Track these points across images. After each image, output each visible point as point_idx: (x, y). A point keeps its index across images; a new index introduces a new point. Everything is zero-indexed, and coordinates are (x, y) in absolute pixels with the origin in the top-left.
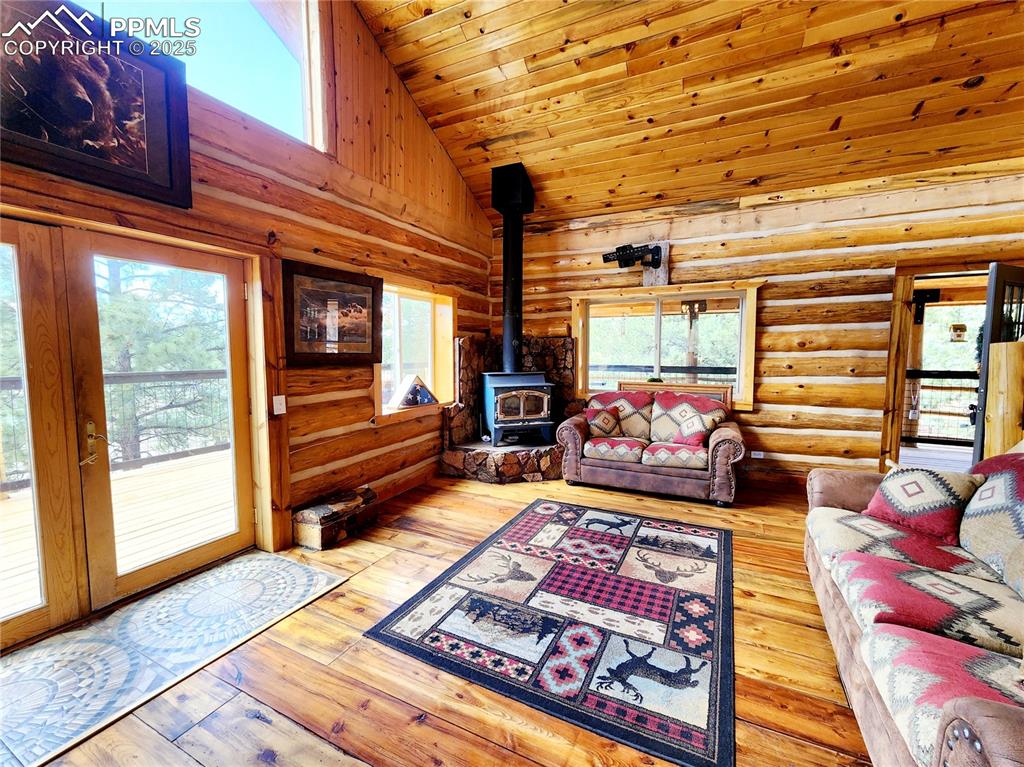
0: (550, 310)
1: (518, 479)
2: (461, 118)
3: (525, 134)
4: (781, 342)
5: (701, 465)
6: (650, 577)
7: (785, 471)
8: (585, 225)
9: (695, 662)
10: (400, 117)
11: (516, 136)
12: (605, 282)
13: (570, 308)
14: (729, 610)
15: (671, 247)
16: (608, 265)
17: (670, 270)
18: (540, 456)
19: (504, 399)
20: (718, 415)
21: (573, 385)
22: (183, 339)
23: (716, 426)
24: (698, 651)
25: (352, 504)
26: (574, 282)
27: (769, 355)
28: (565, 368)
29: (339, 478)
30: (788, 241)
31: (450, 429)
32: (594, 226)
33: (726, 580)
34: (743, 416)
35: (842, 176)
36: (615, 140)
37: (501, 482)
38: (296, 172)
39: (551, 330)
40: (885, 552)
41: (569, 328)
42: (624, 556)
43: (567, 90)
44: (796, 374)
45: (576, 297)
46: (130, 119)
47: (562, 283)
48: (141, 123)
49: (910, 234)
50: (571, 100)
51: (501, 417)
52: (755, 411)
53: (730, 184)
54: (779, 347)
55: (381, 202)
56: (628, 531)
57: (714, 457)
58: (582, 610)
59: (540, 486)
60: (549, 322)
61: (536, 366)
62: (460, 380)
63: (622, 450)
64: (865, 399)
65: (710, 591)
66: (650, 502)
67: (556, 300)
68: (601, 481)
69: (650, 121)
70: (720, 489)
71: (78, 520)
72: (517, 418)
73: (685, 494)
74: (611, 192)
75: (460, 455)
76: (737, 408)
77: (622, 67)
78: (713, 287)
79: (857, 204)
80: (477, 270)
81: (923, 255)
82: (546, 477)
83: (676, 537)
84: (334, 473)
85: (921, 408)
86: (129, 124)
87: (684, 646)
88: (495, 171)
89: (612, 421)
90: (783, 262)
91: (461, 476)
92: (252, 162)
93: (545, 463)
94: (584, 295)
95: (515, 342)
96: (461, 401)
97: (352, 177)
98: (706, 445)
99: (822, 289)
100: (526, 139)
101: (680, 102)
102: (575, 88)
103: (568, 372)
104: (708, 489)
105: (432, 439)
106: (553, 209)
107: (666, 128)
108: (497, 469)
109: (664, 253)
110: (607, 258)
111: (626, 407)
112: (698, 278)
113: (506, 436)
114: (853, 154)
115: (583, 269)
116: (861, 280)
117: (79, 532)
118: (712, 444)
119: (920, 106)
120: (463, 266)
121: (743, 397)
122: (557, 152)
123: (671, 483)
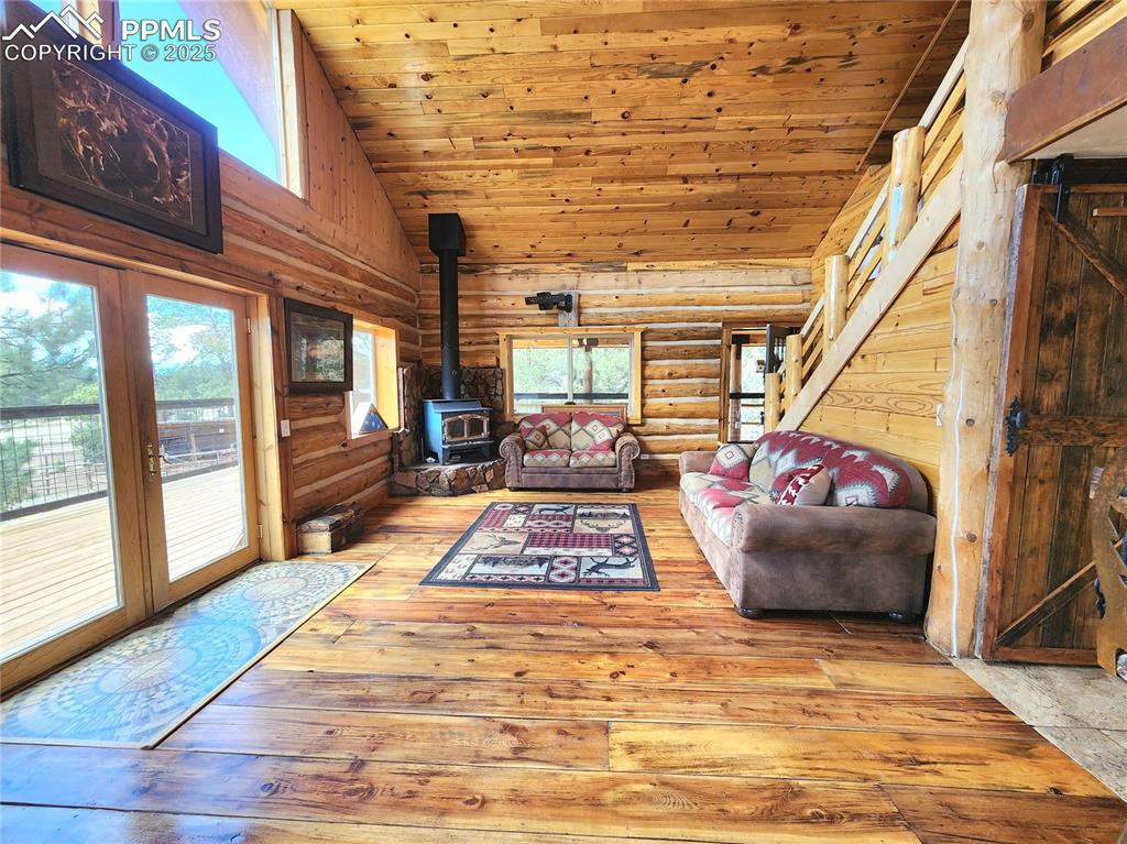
0: (479, 344)
1: (468, 491)
2: (406, 169)
3: (464, 192)
4: (657, 373)
5: (612, 463)
6: (594, 531)
7: (663, 467)
8: (509, 271)
9: (631, 559)
10: (352, 163)
11: (456, 192)
12: (528, 321)
13: (498, 342)
14: (643, 538)
15: (580, 296)
16: (530, 306)
17: (579, 314)
18: (485, 470)
19: (449, 423)
20: (620, 427)
21: (502, 410)
23: (619, 435)
24: (631, 555)
25: (347, 515)
26: (500, 320)
27: (650, 382)
28: (496, 394)
29: (323, 496)
30: (661, 299)
31: (400, 453)
32: (516, 272)
33: (638, 526)
34: (634, 428)
35: (690, 257)
36: (539, 209)
37: (454, 495)
38: (283, 217)
39: (482, 362)
40: (718, 487)
41: (498, 360)
42: (573, 524)
43: (506, 167)
44: (667, 396)
45: (503, 334)
46: (181, 178)
47: (489, 320)
48: (187, 181)
49: (729, 301)
50: (507, 175)
51: (449, 439)
52: (643, 424)
53: (621, 253)
54: (657, 376)
55: (341, 242)
56: (570, 512)
57: (620, 456)
58: (560, 551)
59: (488, 494)
60: (478, 354)
61: (469, 394)
62: (405, 408)
63: (554, 457)
64: (708, 412)
65: (631, 532)
66: (577, 495)
67: (484, 334)
68: (540, 484)
69: (567, 200)
70: (625, 479)
71: (144, 532)
72: (462, 439)
73: (602, 486)
74: (532, 246)
75: (413, 475)
76: (631, 422)
77: (549, 160)
78: (611, 329)
79: (700, 277)
80: (409, 304)
81: (736, 315)
82: (491, 488)
83: (602, 511)
84: (318, 491)
85: (743, 420)
86: (181, 181)
87: (625, 555)
88: (430, 215)
89: (543, 437)
90: (656, 313)
91: (414, 494)
92: (254, 208)
93: (489, 476)
94: (510, 332)
95: (455, 372)
96: (406, 427)
97: (321, 220)
98: (614, 450)
99: (681, 335)
100: (465, 197)
101: (589, 191)
102: (512, 167)
103: (498, 398)
104: (617, 480)
105: (383, 463)
106: (481, 254)
107: (578, 208)
108: (450, 484)
109: (575, 300)
110: (529, 301)
111: (551, 426)
112: (601, 322)
113: (455, 455)
114: (696, 244)
115: (508, 309)
116: (704, 330)
117: (144, 542)
118: (618, 448)
119: (731, 221)
120: (399, 300)
121: (634, 414)
122: (491, 210)
123: (591, 479)
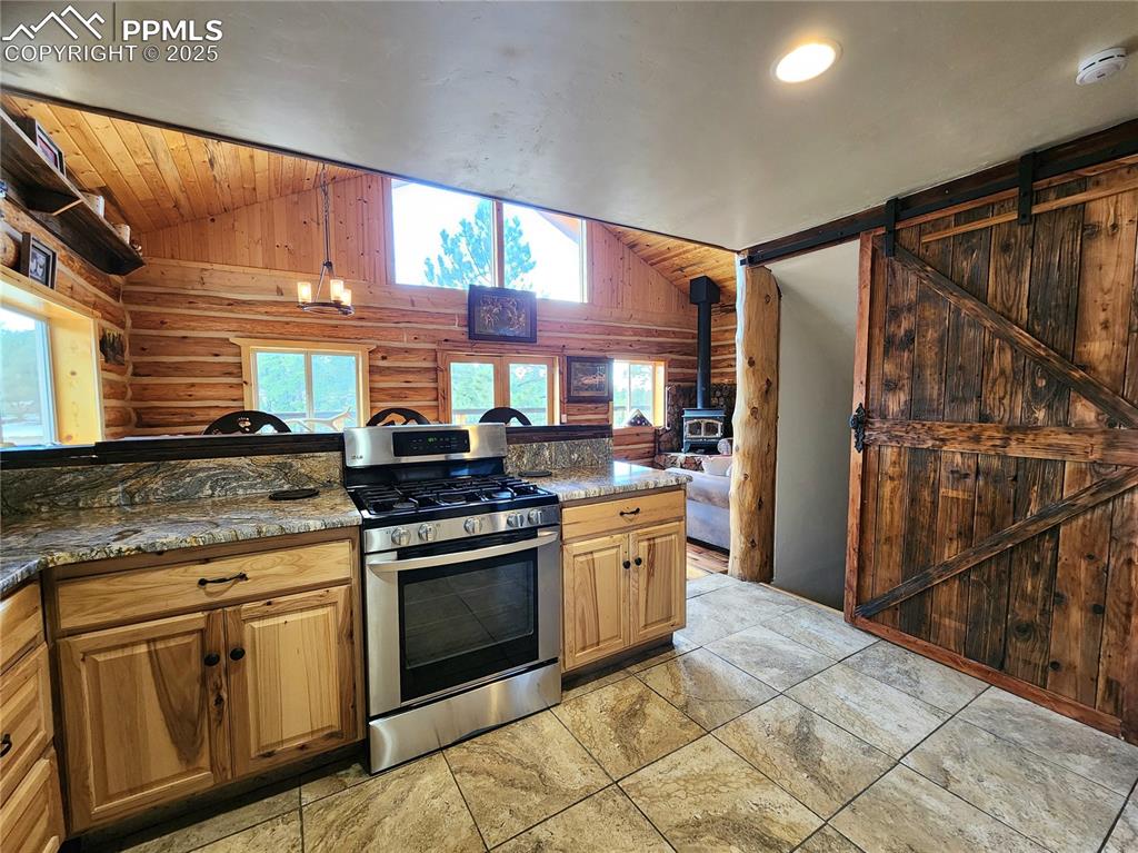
19: (691, 425)
22: (527, 391)
31: (659, 442)
51: (691, 436)
60: (723, 375)
62: (668, 413)
72: (700, 436)
88: (691, 281)
95: (705, 388)
96: (668, 426)
97: (601, 310)
100: (704, 265)
105: (647, 448)
